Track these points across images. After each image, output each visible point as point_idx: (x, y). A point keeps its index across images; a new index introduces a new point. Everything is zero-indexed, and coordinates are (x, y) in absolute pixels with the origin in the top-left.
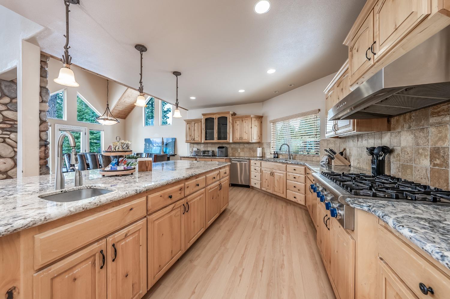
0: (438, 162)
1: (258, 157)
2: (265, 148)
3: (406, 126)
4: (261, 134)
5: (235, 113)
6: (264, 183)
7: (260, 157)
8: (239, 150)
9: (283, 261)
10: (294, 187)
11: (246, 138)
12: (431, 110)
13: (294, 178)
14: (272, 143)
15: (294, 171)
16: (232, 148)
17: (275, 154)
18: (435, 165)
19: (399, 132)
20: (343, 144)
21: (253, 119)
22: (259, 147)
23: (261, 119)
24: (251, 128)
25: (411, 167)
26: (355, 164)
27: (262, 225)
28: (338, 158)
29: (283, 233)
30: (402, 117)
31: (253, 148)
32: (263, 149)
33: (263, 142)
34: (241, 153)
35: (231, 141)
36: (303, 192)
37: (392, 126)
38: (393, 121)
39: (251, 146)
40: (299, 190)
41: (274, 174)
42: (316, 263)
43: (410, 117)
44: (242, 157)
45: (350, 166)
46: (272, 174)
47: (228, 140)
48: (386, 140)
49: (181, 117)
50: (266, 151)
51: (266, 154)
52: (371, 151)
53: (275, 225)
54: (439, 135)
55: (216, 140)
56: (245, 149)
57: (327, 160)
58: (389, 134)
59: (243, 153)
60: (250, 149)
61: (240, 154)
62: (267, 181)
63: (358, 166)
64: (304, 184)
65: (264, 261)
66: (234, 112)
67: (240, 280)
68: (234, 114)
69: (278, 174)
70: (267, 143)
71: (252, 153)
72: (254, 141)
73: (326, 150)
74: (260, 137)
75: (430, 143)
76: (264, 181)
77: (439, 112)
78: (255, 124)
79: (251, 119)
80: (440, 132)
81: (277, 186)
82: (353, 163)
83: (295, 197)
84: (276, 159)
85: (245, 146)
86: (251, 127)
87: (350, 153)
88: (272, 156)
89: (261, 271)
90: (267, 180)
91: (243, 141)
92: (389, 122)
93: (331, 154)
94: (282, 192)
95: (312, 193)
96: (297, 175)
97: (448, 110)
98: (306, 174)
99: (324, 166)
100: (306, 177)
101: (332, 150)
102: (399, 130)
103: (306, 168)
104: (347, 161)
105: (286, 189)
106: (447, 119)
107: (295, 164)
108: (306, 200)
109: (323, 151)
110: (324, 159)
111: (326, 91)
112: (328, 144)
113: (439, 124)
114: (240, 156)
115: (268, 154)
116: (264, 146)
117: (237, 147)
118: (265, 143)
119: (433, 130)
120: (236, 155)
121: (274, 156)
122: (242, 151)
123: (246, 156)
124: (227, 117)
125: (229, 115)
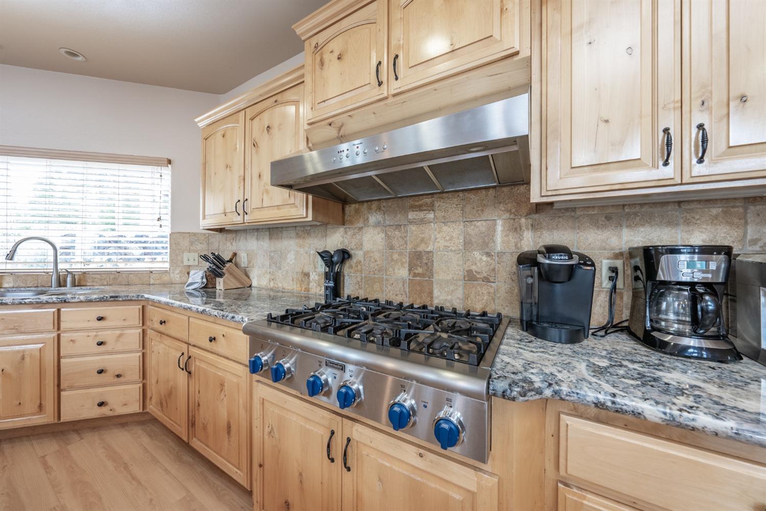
0: (419, 270)
3: (375, 219)
10: (101, 372)
12: (409, 202)
13: (100, 344)
18: (415, 275)
19: (360, 229)
25: (380, 280)
26: (264, 282)
28: (231, 274)
30: (365, 204)
36: (136, 375)
37: (348, 217)
38: (351, 208)
40: (118, 376)
43: (379, 208)
45: (250, 286)
48: (335, 240)
54: (422, 236)
57: (205, 280)
58: (342, 230)
63: (272, 285)
64: (140, 353)
73: (205, 258)
75: (409, 245)
77: (421, 206)
80: (423, 232)
82: (258, 281)
83: (101, 405)
87: (249, 262)
92: (343, 209)
93: (214, 264)
94: (36, 408)
95: (190, 373)
96: (109, 332)
97: (432, 205)
98: (148, 323)
99: (196, 293)
100: (149, 332)
101: (218, 258)
102: (360, 225)
103: (149, 308)
104: (245, 277)
105: (59, 389)
106: (431, 216)
107: (102, 300)
108: (149, 395)
109: (179, 258)
110: (197, 277)
111: (202, 121)
112: (192, 243)
113: (423, 222)
119: (412, 228)
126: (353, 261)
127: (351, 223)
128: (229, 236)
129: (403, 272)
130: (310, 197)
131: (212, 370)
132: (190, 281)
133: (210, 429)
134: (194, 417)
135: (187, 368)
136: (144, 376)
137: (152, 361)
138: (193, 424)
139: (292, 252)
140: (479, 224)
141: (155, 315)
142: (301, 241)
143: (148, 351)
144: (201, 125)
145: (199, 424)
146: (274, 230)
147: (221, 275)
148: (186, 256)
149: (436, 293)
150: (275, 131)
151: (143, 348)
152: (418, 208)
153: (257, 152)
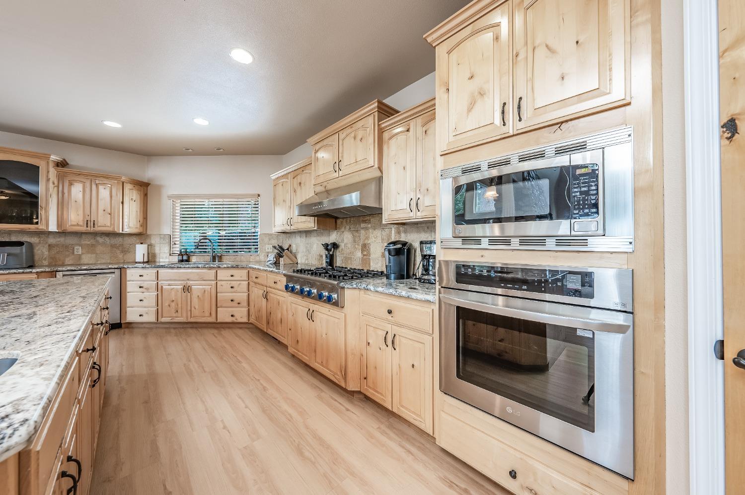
0: (365, 253)
1: (140, 263)
2: (156, 245)
3: (348, 227)
4: (145, 218)
5: (66, 162)
6: (166, 309)
7: (144, 263)
8: (78, 250)
9: (262, 384)
10: (232, 301)
11: (104, 223)
12: (361, 218)
13: (232, 287)
15: (232, 278)
16: (51, 246)
17: (181, 254)
18: (364, 255)
19: (343, 232)
20: (287, 240)
21: (128, 187)
22: (142, 243)
23: (145, 188)
24: (123, 203)
25: (350, 258)
26: (303, 261)
27: (203, 367)
28: (287, 256)
29: (240, 362)
30: (345, 219)
31: (122, 245)
32: (150, 246)
33: (148, 233)
34: (83, 256)
35: (53, 227)
36: (245, 304)
37: (338, 226)
38: (339, 221)
39: (118, 241)
40: (239, 303)
41: (191, 288)
42: (292, 368)
43: (350, 221)
44: (88, 264)
45: (297, 263)
46: (187, 289)
47: (40, 226)
48: (333, 237)
50: (157, 250)
51: (158, 256)
52: (326, 246)
53: (222, 358)
54: (366, 236)
56: (99, 249)
57: (275, 259)
58: (335, 232)
59: (94, 255)
60: (114, 246)
61: (80, 257)
62: (173, 304)
63: (307, 262)
64: (247, 294)
65: (240, 398)
66: (64, 160)
67: (228, 431)
68: (62, 164)
69: (197, 288)
70: (162, 236)
72: (127, 230)
73: (275, 247)
74: (143, 223)
75: (362, 240)
76: (166, 304)
77: (366, 220)
78: (133, 196)
79: (121, 183)
80: (366, 234)
81: (197, 307)
82: (301, 260)
83: (232, 316)
84: (184, 264)
85: (97, 241)
86: (121, 201)
87: (297, 250)
88: (175, 259)
89: (246, 408)
90: (173, 301)
91: (97, 229)
92: (336, 222)
93: (279, 251)
94: (209, 315)
95: (267, 299)
96: (235, 282)
97: (370, 220)
98: (250, 279)
99: (270, 265)
100: (251, 283)
101: (281, 247)
102: (343, 230)
103: (251, 271)
104: (294, 258)
105: (217, 307)
106: (370, 226)
107: (232, 267)
108: (251, 313)
109: (264, 248)
110: (272, 257)
111: (274, 176)
112: (270, 239)
113: (366, 229)
114: (82, 262)
115: (165, 256)
116: (153, 242)
117: (71, 243)
118: (154, 235)
119: (363, 232)
120: (68, 261)
121: (180, 258)
122: (88, 253)
123: (103, 261)
124: (39, 167)
125: (48, 163)
126: (340, 249)
127: (339, 228)
128: (288, 235)
129: (359, 254)
130: (316, 218)
131: (275, 296)
132: (268, 259)
133: (275, 323)
134: (269, 320)
135: (266, 297)
136: (249, 305)
137: (252, 297)
138: (268, 323)
139: (316, 244)
140: (386, 230)
141: (253, 274)
142: (318, 238)
143: (250, 293)
144: (273, 178)
145: (271, 322)
146: (307, 233)
147: (282, 257)
148: (267, 246)
149: (371, 264)
150: (302, 185)
151: (249, 291)
152: (364, 222)
153: (296, 195)
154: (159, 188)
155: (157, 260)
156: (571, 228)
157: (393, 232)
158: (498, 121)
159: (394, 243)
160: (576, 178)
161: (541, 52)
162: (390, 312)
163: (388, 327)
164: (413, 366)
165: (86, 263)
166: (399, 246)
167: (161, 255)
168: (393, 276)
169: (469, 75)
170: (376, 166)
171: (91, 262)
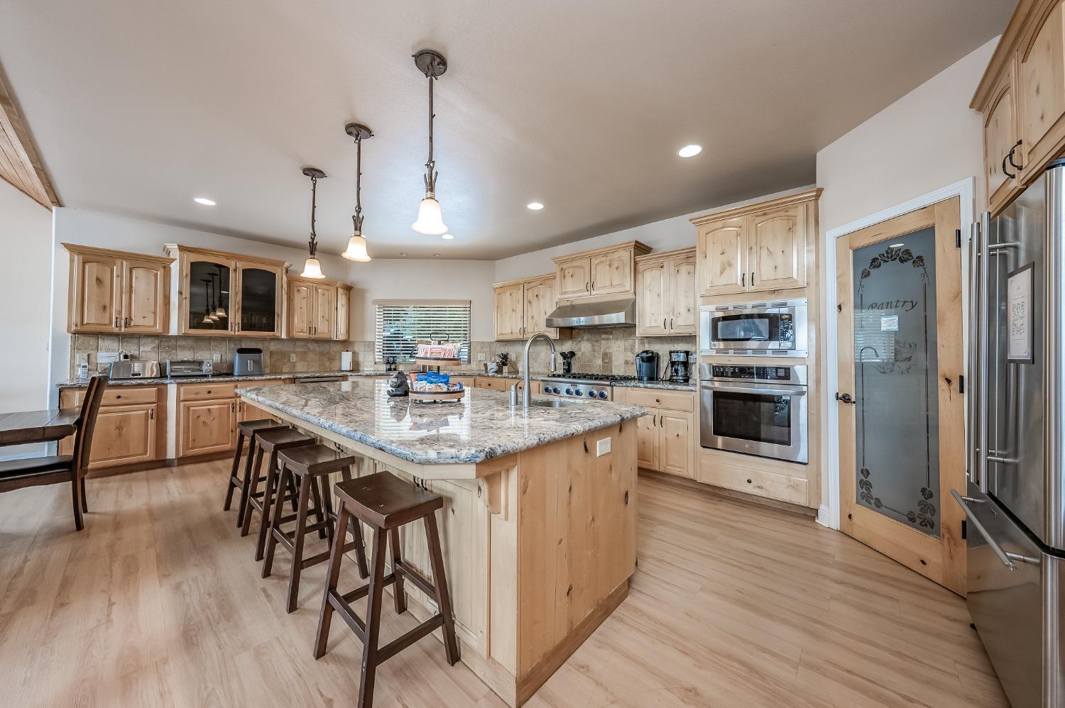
0: (606, 361)
1: (346, 371)
2: (361, 353)
3: (587, 337)
8: (294, 358)
11: (322, 330)
12: (602, 330)
14: (377, 343)
16: (272, 353)
18: (605, 363)
19: (580, 343)
20: (513, 349)
21: (341, 292)
22: (347, 351)
24: (336, 308)
25: (589, 366)
30: (582, 331)
31: (328, 353)
32: (354, 353)
33: (351, 340)
34: (297, 364)
35: (284, 334)
37: (573, 336)
38: (575, 332)
39: (326, 347)
43: (588, 332)
44: (301, 372)
47: (276, 333)
49: (323, 277)
50: (361, 359)
51: (361, 365)
52: (563, 355)
55: (234, 329)
56: (310, 356)
58: (571, 342)
59: (306, 363)
60: (321, 354)
61: (294, 367)
70: (365, 343)
71: (328, 364)
72: (339, 337)
73: (499, 355)
74: (349, 330)
75: (602, 349)
78: (342, 301)
79: (337, 289)
80: (608, 344)
86: (336, 306)
88: (382, 367)
91: (317, 336)
92: (572, 333)
97: (612, 332)
101: (504, 356)
103: (477, 380)
109: (476, 356)
112: (482, 347)
113: (608, 339)
114: (296, 371)
115: (369, 364)
116: (356, 349)
117: (288, 350)
118: (359, 342)
119: (603, 342)
120: (285, 369)
121: (388, 366)
122: (301, 360)
123: (313, 369)
124: (275, 274)
125: (282, 270)
126: (576, 357)
127: (575, 338)
128: (503, 343)
129: (600, 362)
130: (558, 329)
132: (490, 368)
144: (496, 287)
147: (505, 365)
150: (540, 297)
152: (607, 333)
153: (531, 306)
154: (362, 292)
155: (361, 369)
156: (780, 345)
157: (637, 343)
158: (739, 282)
159: (647, 352)
160: (782, 320)
161: (764, 252)
162: (658, 401)
163: (656, 411)
164: (678, 435)
165: (300, 371)
166: (650, 355)
167: (365, 364)
168: (645, 378)
169: (721, 251)
170: (633, 291)
171: (303, 371)
